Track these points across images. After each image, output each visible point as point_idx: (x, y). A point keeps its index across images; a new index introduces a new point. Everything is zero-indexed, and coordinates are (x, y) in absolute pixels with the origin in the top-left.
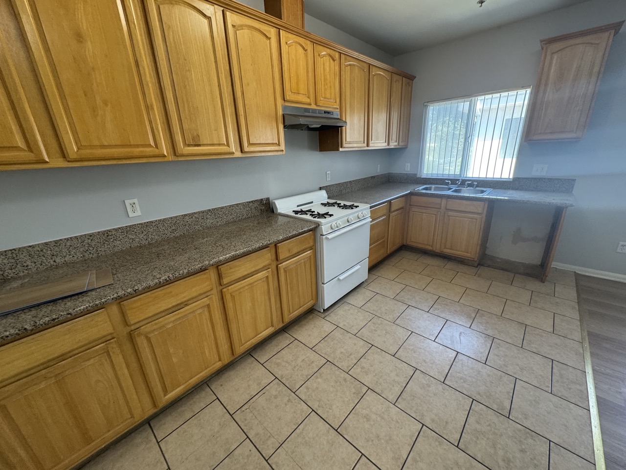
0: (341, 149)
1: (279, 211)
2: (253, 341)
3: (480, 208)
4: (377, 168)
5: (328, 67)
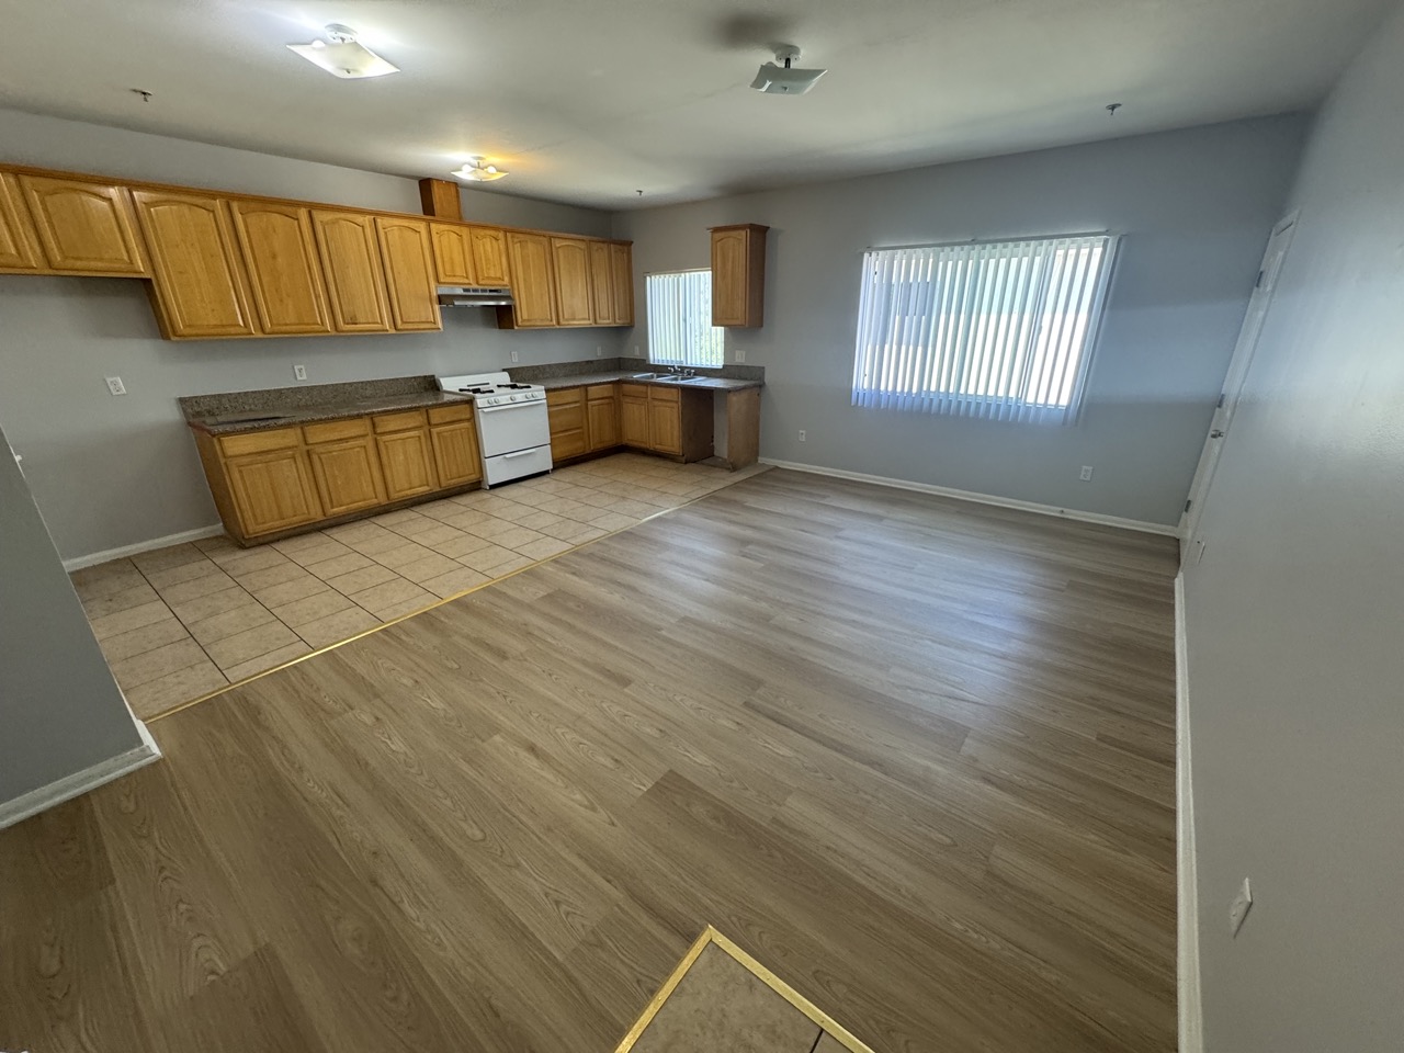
0: (516, 328)
1: (445, 389)
2: (409, 492)
3: (675, 395)
4: (596, 351)
5: (490, 247)
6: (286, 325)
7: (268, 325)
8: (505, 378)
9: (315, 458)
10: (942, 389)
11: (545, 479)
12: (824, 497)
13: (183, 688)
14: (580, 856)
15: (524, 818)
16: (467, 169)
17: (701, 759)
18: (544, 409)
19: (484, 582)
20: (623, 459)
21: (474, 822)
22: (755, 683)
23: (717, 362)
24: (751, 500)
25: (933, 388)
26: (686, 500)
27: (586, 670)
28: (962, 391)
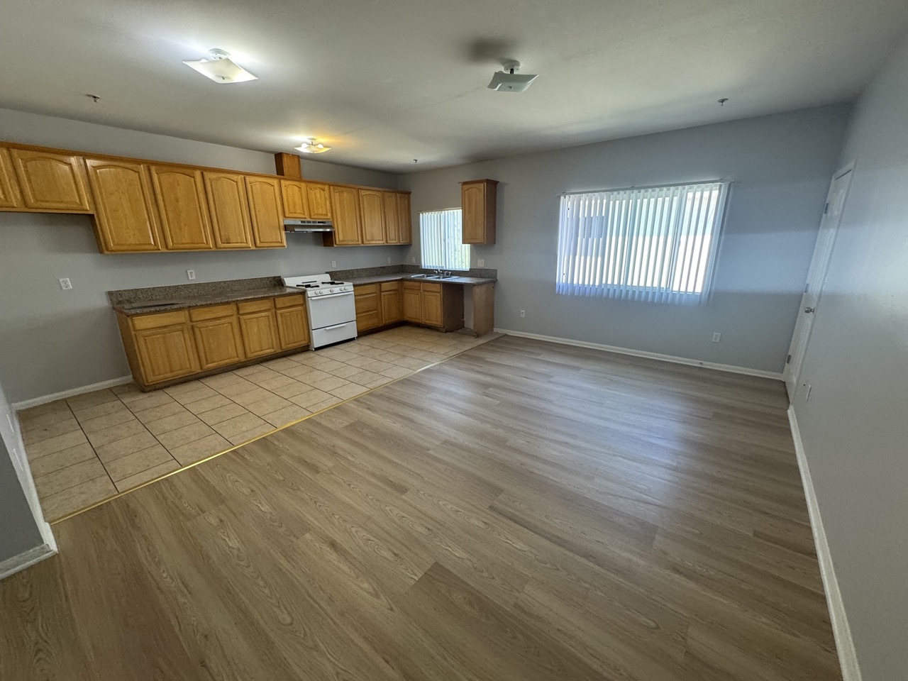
0: (335, 246)
1: (287, 285)
2: (260, 353)
3: (438, 288)
4: (387, 260)
5: (319, 195)
6: (183, 243)
7: (170, 244)
8: (327, 278)
9: (197, 330)
10: (616, 283)
11: (352, 343)
12: (540, 354)
13: (84, 497)
14: (366, 638)
15: (323, 605)
16: (304, 145)
17: (460, 553)
18: (353, 298)
19: (307, 416)
20: (404, 330)
21: (286, 608)
22: (498, 491)
23: (466, 267)
24: (490, 357)
25: (609, 282)
26: (446, 357)
27: (374, 481)
28: (629, 283)
